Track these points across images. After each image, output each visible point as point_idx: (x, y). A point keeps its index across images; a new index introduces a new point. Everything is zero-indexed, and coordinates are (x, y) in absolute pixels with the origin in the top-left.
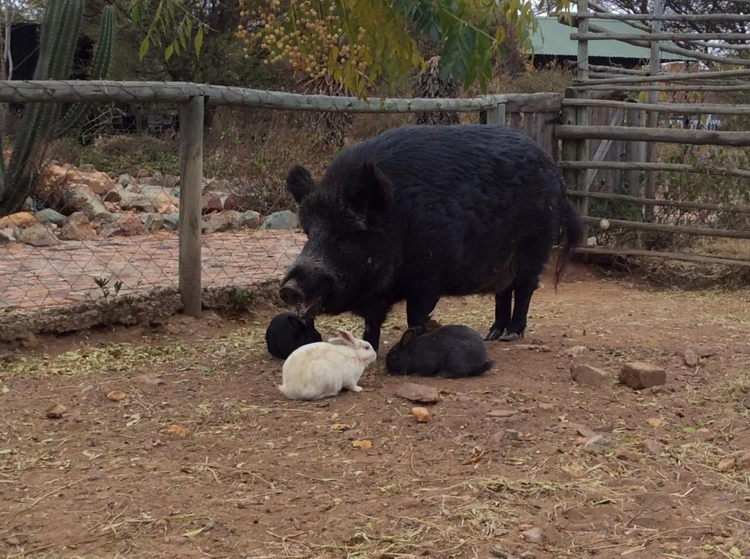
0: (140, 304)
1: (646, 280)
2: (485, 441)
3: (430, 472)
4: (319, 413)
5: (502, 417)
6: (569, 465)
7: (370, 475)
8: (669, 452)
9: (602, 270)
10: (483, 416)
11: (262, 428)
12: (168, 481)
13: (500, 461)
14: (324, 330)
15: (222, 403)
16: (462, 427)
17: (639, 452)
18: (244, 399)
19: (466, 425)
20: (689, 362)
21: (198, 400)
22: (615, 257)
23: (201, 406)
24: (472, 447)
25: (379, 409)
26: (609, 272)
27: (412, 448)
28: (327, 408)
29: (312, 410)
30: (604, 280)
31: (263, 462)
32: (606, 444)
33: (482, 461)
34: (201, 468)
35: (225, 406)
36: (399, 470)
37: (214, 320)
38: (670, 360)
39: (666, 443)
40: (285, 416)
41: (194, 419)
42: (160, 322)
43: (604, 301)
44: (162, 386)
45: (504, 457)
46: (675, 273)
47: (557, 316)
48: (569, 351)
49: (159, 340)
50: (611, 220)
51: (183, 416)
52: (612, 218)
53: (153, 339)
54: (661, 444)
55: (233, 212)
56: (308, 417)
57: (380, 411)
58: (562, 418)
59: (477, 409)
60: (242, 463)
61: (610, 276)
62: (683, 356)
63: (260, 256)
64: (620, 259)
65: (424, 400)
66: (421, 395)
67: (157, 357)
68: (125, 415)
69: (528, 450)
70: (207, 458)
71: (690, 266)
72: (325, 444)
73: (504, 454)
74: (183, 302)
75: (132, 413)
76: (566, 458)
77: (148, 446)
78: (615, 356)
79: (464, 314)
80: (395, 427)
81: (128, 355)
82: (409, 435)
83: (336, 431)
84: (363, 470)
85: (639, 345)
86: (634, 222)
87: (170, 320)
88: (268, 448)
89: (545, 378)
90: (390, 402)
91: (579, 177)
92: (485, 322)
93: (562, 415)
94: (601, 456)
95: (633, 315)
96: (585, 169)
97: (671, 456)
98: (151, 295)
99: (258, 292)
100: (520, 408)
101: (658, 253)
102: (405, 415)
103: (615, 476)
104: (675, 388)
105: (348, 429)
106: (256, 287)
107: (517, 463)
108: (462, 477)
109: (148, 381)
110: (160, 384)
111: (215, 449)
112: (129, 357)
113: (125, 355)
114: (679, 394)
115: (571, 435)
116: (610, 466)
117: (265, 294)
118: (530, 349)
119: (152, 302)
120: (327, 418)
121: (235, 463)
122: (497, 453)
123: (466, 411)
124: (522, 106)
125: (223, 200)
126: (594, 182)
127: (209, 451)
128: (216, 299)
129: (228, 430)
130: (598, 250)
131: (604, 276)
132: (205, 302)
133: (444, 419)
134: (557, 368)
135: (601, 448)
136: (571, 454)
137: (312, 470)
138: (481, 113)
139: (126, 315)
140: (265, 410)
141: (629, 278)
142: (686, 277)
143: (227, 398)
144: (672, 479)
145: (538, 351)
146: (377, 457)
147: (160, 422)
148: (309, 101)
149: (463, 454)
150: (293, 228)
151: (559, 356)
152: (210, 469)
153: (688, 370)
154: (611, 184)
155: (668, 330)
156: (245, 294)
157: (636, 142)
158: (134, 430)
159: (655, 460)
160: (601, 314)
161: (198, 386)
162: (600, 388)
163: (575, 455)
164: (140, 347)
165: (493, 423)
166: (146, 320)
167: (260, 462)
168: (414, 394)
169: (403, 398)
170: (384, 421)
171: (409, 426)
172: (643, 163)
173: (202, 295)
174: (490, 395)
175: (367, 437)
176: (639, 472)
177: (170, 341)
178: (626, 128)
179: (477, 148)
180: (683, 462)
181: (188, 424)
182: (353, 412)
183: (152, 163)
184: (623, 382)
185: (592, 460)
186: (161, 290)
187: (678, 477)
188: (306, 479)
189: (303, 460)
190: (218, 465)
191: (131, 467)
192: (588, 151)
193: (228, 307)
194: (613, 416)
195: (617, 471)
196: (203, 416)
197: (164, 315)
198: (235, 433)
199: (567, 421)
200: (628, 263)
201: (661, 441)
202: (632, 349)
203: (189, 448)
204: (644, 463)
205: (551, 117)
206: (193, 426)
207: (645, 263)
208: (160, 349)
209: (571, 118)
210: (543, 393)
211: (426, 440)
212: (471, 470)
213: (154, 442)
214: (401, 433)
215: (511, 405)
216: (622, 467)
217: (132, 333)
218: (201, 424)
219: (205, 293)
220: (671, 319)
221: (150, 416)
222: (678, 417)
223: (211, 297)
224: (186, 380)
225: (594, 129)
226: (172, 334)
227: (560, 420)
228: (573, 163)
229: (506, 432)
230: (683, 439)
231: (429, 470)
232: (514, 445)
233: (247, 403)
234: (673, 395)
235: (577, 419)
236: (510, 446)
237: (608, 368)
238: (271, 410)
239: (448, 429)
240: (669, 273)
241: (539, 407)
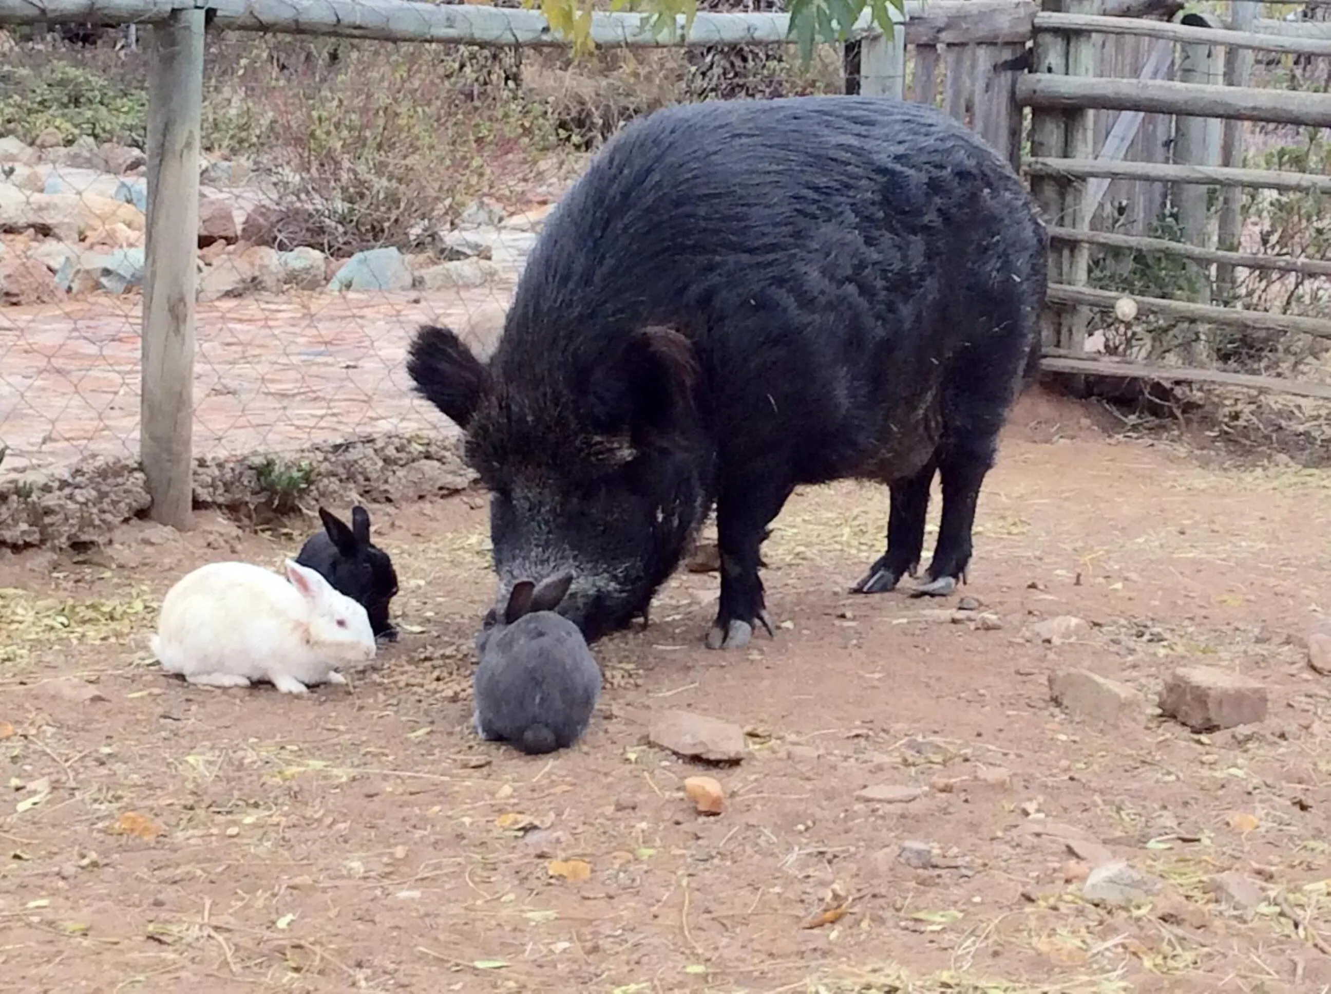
0: (48, 496)
1: (1214, 440)
2: (853, 867)
3: (727, 946)
4: (468, 783)
5: (890, 802)
6: (1049, 936)
7: (589, 953)
8: (1276, 904)
9: (1117, 414)
10: (846, 798)
11: (334, 822)
12: (116, 965)
13: (890, 923)
14: (476, 559)
15: (241, 753)
16: (801, 827)
17: (1208, 901)
18: (291, 743)
19: (810, 823)
20: (1318, 664)
21: (183, 742)
22: (1145, 383)
23: (191, 759)
24: (824, 884)
25: (606, 774)
26: (1132, 417)
27: (684, 882)
28: (485, 770)
29: (452, 776)
30: (1120, 437)
31: (338, 915)
32: (1135, 884)
33: (848, 919)
34: (195, 932)
35: (246, 761)
36: (656, 941)
37: (221, 535)
38: (1274, 656)
39: (1270, 877)
40: (389, 789)
41: (175, 794)
42: (95, 538)
43: (1121, 494)
44: (100, 704)
45: (898, 910)
46: (1284, 423)
47: (1015, 530)
48: (1044, 628)
49: (93, 582)
50: (1139, 298)
51: (150, 787)
52: (1142, 293)
53: (77, 581)
54: (1260, 882)
55: (264, 250)
56: (442, 795)
57: (610, 779)
58: (1031, 807)
59: (834, 782)
60: (290, 917)
61: (1134, 428)
62: (1305, 646)
63: (326, 364)
64: (1157, 388)
65: (712, 757)
66: (702, 743)
67: (88, 626)
68: (15, 782)
69: (956, 892)
70: (208, 903)
71: (1318, 407)
72: (484, 868)
73: (898, 905)
74: (148, 493)
75: (31, 777)
76: (1041, 917)
77: (69, 869)
78: (1150, 641)
79: (799, 520)
80: (644, 825)
81: (21, 622)
82: (678, 846)
83: (508, 833)
84: (570, 939)
85: (1204, 612)
86: (1192, 306)
87: (117, 535)
88: (350, 877)
89: (988, 697)
90: (632, 756)
91: (1069, 199)
92: (849, 545)
93: (1030, 800)
94: (1124, 914)
95: (1188, 531)
96: (1082, 177)
97: (1282, 914)
98: (73, 476)
99: (325, 467)
100: (935, 779)
101: (1243, 378)
102: (667, 794)
103: (1155, 965)
104: (1286, 729)
105: (535, 828)
106: (320, 456)
107: (930, 928)
108: (802, 963)
109: (68, 692)
110: (96, 699)
111: (224, 877)
112: (22, 627)
113: (12, 622)
114: (1296, 746)
115: (1053, 854)
116: (1143, 939)
117: (341, 470)
118: (954, 621)
119: (77, 491)
120: (487, 797)
121: (273, 917)
122: (881, 901)
123: (808, 786)
124: (940, 30)
125: (239, 219)
126: (1101, 205)
127: (212, 882)
128: (225, 484)
129: (255, 826)
130: (1108, 366)
131: (1119, 425)
132: (199, 490)
133: (759, 807)
134: (1018, 673)
135: (1122, 892)
136: (1055, 908)
137: (454, 937)
138: (847, 47)
139: (16, 522)
140: (342, 774)
141: (1176, 433)
142: (1306, 434)
143: (252, 740)
144: (1285, 976)
145: (972, 626)
146: (602, 904)
147: (95, 800)
148: (450, 22)
149: (802, 901)
150: (403, 288)
151: (1021, 641)
152: (213, 933)
153: (1317, 682)
154: (1140, 214)
155: (1266, 573)
156: (296, 474)
157: (1201, 119)
158: (33, 820)
159: (1245, 922)
160: (1114, 527)
161: (185, 706)
162: (1116, 727)
163: (1063, 908)
164: (49, 602)
165: (872, 819)
166: (61, 535)
167: (332, 914)
168: (688, 739)
169: (663, 748)
170: (620, 808)
171: (678, 823)
172: (1213, 169)
173: (195, 473)
174: (863, 742)
175: (578, 851)
176: (1209, 955)
177: (118, 586)
178: (1178, 85)
179: (840, 146)
180: (1310, 929)
181: (161, 808)
182: (545, 782)
183: (72, 110)
184: (1169, 714)
185: (1101, 923)
186: (97, 464)
187: (1300, 971)
188: (440, 961)
189: (431, 909)
190: (232, 922)
191: (29, 925)
192: (1090, 134)
193: (253, 501)
194: (1147, 803)
195: (1159, 953)
196: (198, 786)
197: (103, 521)
198: (273, 835)
199: (1041, 816)
200: (1175, 397)
201: (1259, 873)
202: (1187, 623)
203: (166, 874)
204: (1221, 931)
205: (1007, 55)
206: (173, 813)
207: (1216, 400)
208: (93, 607)
209: (1054, 57)
210: (985, 737)
211: (716, 861)
212: (821, 944)
213: (83, 857)
214: (658, 843)
215: (913, 770)
216: (1170, 943)
217: (29, 565)
218: (192, 808)
219: (200, 470)
220: (1274, 546)
221: (74, 785)
222: (1297, 809)
223: (214, 479)
224: (156, 691)
225: (1106, 86)
226: (121, 566)
227: (1026, 813)
228: (1056, 163)
229: (904, 849)
230: (1310, 868)
231: (725, 941)
232: (922, 883)
233: (300, 754)
234: (1283, 748)
235: (1065, 810)
236: (913, 884)
237: (1135, 674)
238: (354, 772)
239: (767, 831)
240: (1270, 423)
241: (976, 778)
